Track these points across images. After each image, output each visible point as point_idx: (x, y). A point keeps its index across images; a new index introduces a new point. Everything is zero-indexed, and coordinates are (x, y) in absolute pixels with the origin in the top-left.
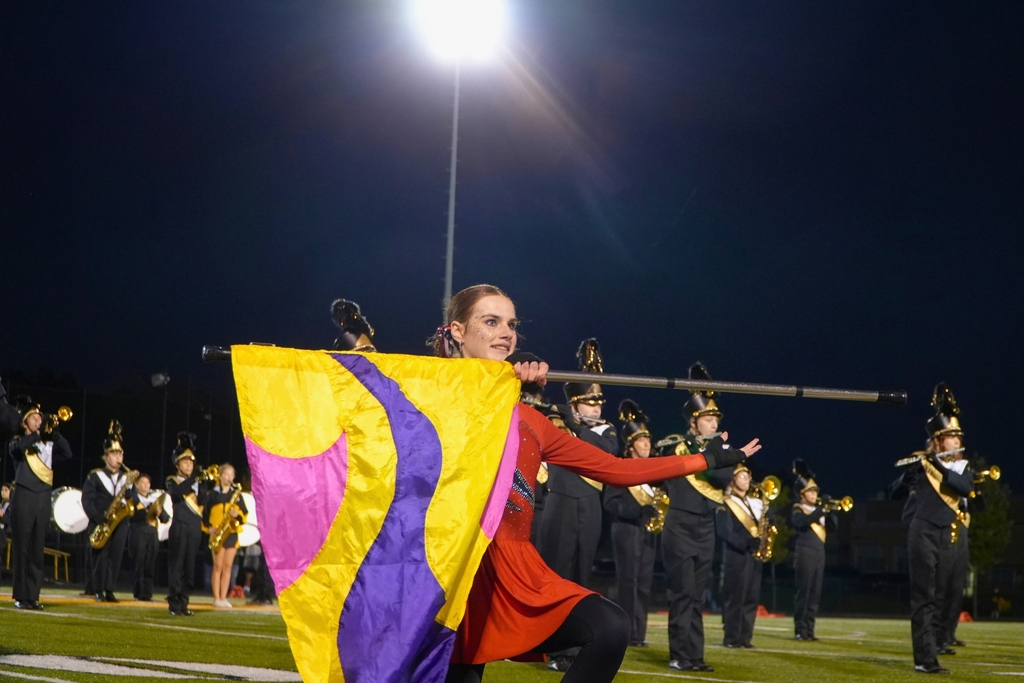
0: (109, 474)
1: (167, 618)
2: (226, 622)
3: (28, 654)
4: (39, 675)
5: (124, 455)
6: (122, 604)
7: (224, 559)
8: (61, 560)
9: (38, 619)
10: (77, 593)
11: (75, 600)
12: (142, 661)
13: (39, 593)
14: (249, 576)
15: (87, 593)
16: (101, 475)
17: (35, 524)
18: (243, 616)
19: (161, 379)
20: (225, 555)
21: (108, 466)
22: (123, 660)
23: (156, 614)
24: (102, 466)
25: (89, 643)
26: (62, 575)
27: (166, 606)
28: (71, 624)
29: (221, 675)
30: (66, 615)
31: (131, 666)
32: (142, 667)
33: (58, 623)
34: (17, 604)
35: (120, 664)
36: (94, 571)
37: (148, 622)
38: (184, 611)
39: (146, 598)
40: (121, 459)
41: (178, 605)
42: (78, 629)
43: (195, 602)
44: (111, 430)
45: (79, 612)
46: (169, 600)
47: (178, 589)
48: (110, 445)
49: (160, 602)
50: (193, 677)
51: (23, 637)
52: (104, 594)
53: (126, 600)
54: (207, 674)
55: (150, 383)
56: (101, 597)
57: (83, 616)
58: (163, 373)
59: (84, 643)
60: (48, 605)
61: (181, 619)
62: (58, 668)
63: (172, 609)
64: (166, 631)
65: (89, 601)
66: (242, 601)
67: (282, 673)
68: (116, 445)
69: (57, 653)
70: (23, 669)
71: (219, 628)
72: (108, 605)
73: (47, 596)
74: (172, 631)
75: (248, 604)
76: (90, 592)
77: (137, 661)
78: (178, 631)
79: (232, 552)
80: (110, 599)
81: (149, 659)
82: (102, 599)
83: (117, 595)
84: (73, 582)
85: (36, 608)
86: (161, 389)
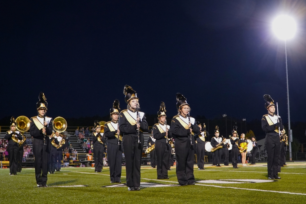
0: (217, 138)
1: (233, 169)
2: (246, 169)
3: (205, 180)
4: (209, 185)
5: (219, 133)
6: (222, 167)
7: (244, 155)
8: (206, 157)
9: (205, 172)
10: (211, 165)
11: (211, 167)
12: (231, 180)
13: (204, 166)
14: (249, 158)
15: (213, 165)
16: (215, 138)
17: (202, 150)
18: (250, 168)
19: (225, 115)
20: (244, 154)
21: (216, 136)
22: (227, 180)
23: (230, 168)
24: (215, 136)
25: (218, 176)
26: (206, 161)
27: (233, 166)
28: (213, 172)
29: (249, 182)
30: (210, 170)
31: (229, 181)
32: (232, 181)
33: (209, 172)
34: (199, 168)
35: (226, 181)
36: (215, 160)
37: (229, 170)
38: (236, 167)
39: (227, 165)
40: (219, 134)
41: (235, 166)
42: (214, 173)
43: (239, 165)
44: (216, 128)
45: (213, 169)
46: (233, 165)
47: (235, 162)
48: (216, 131)
49: (230, 166)
50: (243, 183)
51: (202, 176)
52: (218, 165)
53: (223, 166)
54: (246, 182)
55: (222, 116)
56: (217, 165)
57: (214, 170)
58: (225, 114)
59: (217, 176)
60: (206, 168)
61: (236, 169)
62: (213, 183)
63: (234, 167)
64: (234, 172)
65: (215, 167)
66: (249, 164)
67: (263, 180)
68: (217, 131)
69: (211, 179)
70: (205, 184)
71: (246, 171)
72: (219, 167)
73: (206, 166)
74: (235, 172)
75: (250, 165)
76: (214, 164)
77: (230, 180)
78: (237, 172)
79: (246, 153)
80: (219, 166)
81: (232, 179)
82: (217, 166)
83: (221, 165)
84: (209, 162)
85: (203, 169)
86: (225, 118)
